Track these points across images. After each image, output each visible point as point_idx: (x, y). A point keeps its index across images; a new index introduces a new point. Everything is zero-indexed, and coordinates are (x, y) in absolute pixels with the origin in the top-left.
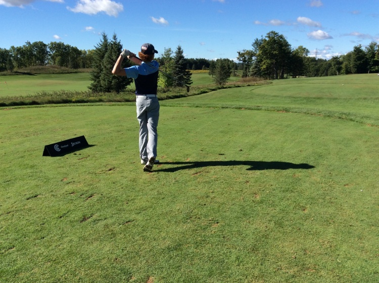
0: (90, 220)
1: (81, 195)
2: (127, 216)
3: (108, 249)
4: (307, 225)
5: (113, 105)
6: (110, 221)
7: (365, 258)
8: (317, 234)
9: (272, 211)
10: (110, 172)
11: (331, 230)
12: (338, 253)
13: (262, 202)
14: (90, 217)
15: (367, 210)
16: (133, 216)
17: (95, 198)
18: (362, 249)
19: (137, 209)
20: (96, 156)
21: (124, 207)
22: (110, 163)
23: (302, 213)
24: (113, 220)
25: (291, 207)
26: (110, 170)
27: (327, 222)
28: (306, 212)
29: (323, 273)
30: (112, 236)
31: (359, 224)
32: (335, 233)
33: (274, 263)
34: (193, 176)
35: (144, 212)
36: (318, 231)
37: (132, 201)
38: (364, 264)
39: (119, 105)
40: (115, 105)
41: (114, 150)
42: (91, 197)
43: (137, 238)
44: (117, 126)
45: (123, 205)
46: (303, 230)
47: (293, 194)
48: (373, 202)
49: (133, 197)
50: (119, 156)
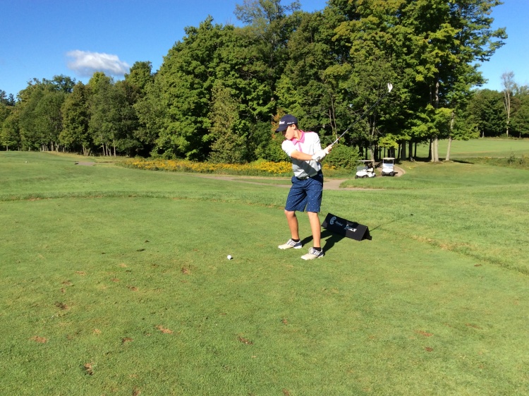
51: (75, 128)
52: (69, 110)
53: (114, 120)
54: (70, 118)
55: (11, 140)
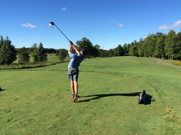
0: (12, 121)
1: (5, 111)
2: (29, 118)
3: (24, 131)
4: (105, 114)
5: (9, 71)
6: (22, 120)
7: (126, 122)
8: (109, 116)
9: (91, 110)
10: (16, 101)
11: (114, 115)
12: (116, 122)
13: (87, 107)
14: (12, 120)
15: (126, 107)
16: (32, 118)
17: (12, 112)
18: (125, 120)
19: (33, 115)
20: (7, 94)
21: (27, 114)
22: (15, 97)
23: (103, 110)
24: (23, 120)
25: (99, 108)
26: (16, 100)
27: (112, 112)
28: (104, 109)
29: (112, 129)
30: (25, 126)
31: (123, 112)
32: (115, 116)
33: (94, 128)
34: (56, 100)
35: (37, 116)
36: (109, 115)
37: (30, 112)
38: (125, 124)
39: (12, 71)
40: (10, 71)
41: (16, 91)
42: (10, 112)
43: (36, 125)
44: (14, 81)
45: (26, 114)
46: (103, 116)
47: (99, 103)
48: (128, 104)
49: (30, 111)
50: (19, 94)
51: (160, 50)
52: (158, 44)
53: (173, 47)
54: (158, 46)
55: (141, 53)
